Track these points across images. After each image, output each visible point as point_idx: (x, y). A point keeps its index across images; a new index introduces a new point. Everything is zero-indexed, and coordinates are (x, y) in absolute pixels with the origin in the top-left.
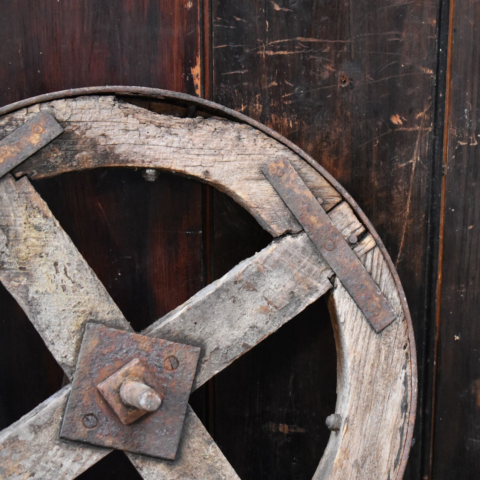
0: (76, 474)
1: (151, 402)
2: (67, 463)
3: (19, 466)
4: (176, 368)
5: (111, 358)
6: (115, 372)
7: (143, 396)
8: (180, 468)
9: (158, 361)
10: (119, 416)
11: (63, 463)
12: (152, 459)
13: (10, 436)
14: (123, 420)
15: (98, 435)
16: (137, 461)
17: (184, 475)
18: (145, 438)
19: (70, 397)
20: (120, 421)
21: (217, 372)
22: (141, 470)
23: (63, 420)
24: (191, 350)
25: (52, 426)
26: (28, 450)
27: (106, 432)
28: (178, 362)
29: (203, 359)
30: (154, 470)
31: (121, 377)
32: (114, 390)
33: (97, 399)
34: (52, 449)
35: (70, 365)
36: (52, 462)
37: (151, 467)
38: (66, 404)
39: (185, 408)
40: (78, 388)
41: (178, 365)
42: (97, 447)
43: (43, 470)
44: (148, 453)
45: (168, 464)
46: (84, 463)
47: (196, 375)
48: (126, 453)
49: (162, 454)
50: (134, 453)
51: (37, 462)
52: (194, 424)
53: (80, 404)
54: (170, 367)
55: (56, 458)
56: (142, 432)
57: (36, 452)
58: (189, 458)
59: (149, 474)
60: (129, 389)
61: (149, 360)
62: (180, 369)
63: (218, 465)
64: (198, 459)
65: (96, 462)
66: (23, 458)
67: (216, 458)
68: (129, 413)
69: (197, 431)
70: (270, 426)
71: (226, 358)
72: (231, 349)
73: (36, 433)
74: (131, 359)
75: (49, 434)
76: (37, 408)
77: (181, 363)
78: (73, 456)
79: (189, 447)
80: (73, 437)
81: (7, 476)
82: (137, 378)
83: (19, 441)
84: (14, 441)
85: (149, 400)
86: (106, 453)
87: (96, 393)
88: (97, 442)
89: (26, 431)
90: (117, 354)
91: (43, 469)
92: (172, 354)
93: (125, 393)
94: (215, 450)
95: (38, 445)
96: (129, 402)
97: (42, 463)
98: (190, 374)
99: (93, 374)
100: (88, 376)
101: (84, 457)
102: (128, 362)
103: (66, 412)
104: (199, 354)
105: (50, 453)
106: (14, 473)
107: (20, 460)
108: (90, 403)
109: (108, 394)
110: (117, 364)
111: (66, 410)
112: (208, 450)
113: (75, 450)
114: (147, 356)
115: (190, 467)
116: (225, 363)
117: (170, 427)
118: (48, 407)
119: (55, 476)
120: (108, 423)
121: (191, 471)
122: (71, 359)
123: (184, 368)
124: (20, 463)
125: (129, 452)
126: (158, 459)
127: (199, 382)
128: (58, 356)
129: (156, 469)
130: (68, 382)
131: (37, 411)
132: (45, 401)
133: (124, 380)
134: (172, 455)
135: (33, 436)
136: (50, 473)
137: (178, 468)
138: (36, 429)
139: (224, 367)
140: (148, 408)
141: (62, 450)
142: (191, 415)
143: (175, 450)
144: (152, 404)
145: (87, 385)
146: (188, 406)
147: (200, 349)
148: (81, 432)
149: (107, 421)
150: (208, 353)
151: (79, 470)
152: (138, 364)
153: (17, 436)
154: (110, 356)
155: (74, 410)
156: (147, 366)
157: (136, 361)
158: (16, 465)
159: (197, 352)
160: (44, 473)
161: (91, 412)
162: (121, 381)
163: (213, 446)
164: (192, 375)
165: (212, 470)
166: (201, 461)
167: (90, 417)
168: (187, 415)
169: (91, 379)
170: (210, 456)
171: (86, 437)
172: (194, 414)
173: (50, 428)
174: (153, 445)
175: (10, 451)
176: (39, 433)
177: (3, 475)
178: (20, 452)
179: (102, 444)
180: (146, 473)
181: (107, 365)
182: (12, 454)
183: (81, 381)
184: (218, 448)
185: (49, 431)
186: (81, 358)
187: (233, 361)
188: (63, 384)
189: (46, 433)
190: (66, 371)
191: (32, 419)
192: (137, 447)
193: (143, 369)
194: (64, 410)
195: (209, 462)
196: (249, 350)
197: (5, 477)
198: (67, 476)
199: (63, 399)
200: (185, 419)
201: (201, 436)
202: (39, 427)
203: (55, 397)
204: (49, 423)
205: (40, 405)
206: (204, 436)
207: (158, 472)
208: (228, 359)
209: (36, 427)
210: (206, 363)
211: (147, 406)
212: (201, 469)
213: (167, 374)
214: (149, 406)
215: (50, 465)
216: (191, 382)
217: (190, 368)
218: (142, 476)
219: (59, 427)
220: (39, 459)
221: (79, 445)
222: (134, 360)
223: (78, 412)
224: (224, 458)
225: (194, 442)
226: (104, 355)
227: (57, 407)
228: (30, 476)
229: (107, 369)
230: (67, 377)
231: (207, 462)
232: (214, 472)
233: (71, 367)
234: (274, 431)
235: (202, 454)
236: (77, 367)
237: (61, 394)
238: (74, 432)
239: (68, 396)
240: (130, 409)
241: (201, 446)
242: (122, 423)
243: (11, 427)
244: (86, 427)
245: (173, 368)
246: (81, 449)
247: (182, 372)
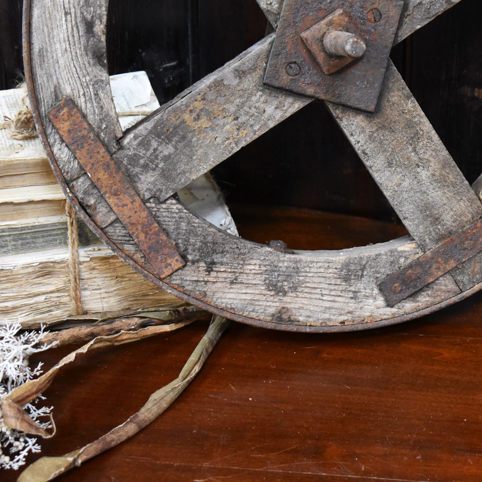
0: (278, 120)
1: (356, 48)
2: (270, 109)
3: (224, 109)
4: (379, 21)
5: (315, 8)
6: (319, 21)
7: (348, 42)
8: (379, 120)
9: (362, 12)
10: (322, 66)
11: (266, 109)
12: (352, 110)
13: (215, 80)
14: (325, 69)
15: (300, 84)
16: (338, 111)
17: (383, 127)
18: (345, 89)
19: (274, 44)
20: (322, 71)
21: (419, 27)
22: (341, 120)
23: (266, 66)
24: (394, 4)
25: (256, 73)
26: (233, 94)
27: (308, 81)
28: (381, 15)
29: (406, 14)
30: (354, 121)
31: (325, 27)
32: (318, 39)
33: (301, 47)
34: (255, 95)
35: (275, 12)
36: (255, 107)
37: (351, 118)
38: (270, 51)
39: (386, 61)
40: (282, 35)
41: (380, 19)
42: (298, 95)
43: (247, 115)
44: (349, 104)
45: (367, 116)
46: (286, 110)
47: (398, 28)
48: (327, 103)
49: (362, 106)
50: (334, 104)
51: (240, 107)
52: (394, 78)
53: (284, 51)
54: (373, 20)
55: (259, 103)
56: (343, 83)
57: (240, 96)
58: (388, 111)
59: (348, 125)
60: (333, 37)
61: (352, 12)
62: (382, 22)
63: (416, 119)
64: (396, 113)
65: (298, 110)
66: (228, 101)
67: (414, 113)
68: (332, 62)
69: (396, 85)
70: (466, 90)
71: (429, 13)
72: (434, 5)
73: (240, 78)
74: (334, 10)
75: (253, 80)
76: (241, 54)
77: (383, 16)
78: (276, 102)
79: (388, 101)
80: (277, 84)
81: (212, 118)
82: (341, 28)
83: (224, 85)
84: (219, 84)
85: (354, 46)
86: (307, 102)
87: (299, 40)
88: (299, 90)
89: (231, 76)
90: (321, 4)
91: (247, 113)
92: (375, 6)
93: (328, 41)
94: (413, 104)
95: (242, 90)
96: (333, 51)
97: (245, 108)
98: (392, 27)
99: (297, 23)
100: (292, 24)
101: (285, 104)
102: (332, 12)
103: (269, 60)
104: (402, 7)
105: (254, 99)
106: (219, 115)
107: (225, 104)
108: (293, 51)
109: (311, 43)
110: (321, 15)
111: (270, 57)
112: (407, 105)
113: (278, 97)
114: (351, 7)
115: (389, 120)
116: (428, 18)
117: (371, 79)
118: (253, 53)
119: (258, 122)
120: (310, 72)
121: (389, 125)
122: (276, 6)
123: (387, 21)
124: (225, 107)
125: (330, 102)
126: (358, 111)
127: (401, 36)
128: (263, 3)
129: (356, 121)
130: (272, 30)
131: (242, 57)
132: (249, 49)
133: (328, 30)
134: (372, 107)
135: (237, 80)
136: (253, 118)
137: (377, 120)
138: (240, 74)
139: (426, 22)
140: (353, 54)
141: (265, 96)
142: (392, 69)
143: (375, 102)
144: (357, 50)
145: (291, 33)
146: (389, 60)
147: (403, 2)
148: (284, 79)
149: (310, 70)
150: (411, 8)
151: (281, 117)
152: (342, 14)
153: (222, 80)
154: (314, 6)
155: (277, 58)
156: (350, 17)
157: (339, 11)
158: (221, 108)
159: (400, 5)
160: (247, 117)
161: (294, 60)
162: (325, 30)
163: (412, 101)
164: (394, 28)
165: (410, 125)
166: (400, 115)
167: (293, 65)
168: (388, 68)
169: (294, 28)
170: (409, 111)
171: (289, 84)
172: (395, 68)
173: (254, 74)
174: (353, 96)
175: (215, 94)
176: (243, 78)
177: (208, 118)
178: (225, 95)
179: (303, 92)
180: (346, 123)
181: (311, 14)
182: (217, 97)
183: (285, 29)
184: (416, 103)
185: (253, 77)
186: (286, 6)
187: (435, 17)
188: (266, 33)
189: (250, 79)
190: (271, 18)
191: (236, 64)
192: (338, 97)
193: (347, 19)
194: (268, 57)
195: (408, 117)
196: (451, 6)
197: (210, 119)
198: (270, 122)
199: (267, 46)
200: (386, 72)
201: (401, 90)
202: (244, 72)
203: (259, 44)
204: (253, 69)
205: (244, 52)
206: (404, 91)
207: (357, 123)
208: (431, 15)
209: (241, 72)
210: (408, 17)
211: (352, 52)
212: (399, 122)
213: (370, 26)
214: (354, 52)
215: (253, 110)
216: (393, 36)
217: (393, 22)
218: (342, 127)
219: (262, 73)
220: (243, 103)
221: (281, 92)
222: (338, 10)
223: (282, 60)
224: (423, 113)
225: (393, 96)
226: (308, 4)
227: (261, 54)
228: (234, 120)
229: (311, 18)
230: (271, 25)
231: (406, 116)
232: (412, 127)
233: (275, 15)
234: (469, 95)
235: (401, 108)
236: (282, 15)
237: (266, 41)
238: (277, 79)
239: (272, 43)
240: (333, 59)
241: (400, 101)
242: (324, 72)
243: (216, 72)
244: (288, 74)
245: (375, 21)
246: (283, 96)
247: (385, 25)
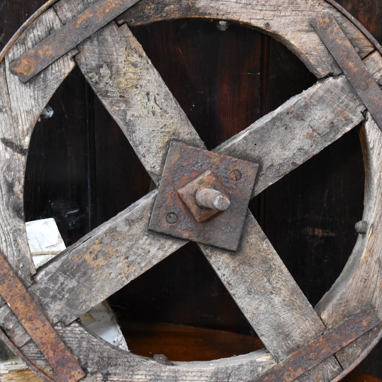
0: (160, 259)
1: (222, 203)
2: (153, 250)
3: (117, 251)
4: (239, 179)
5: (189, 170)
6: (192, 180)
7: (216, 198)
8: (240, 258)
9: (226, 173)
10: (195, 215)
11: (150, 250)
12: (218, 250)
13: (110, 227)
14: (197, 218)
15: (178, 230)
16: (207, 251)
17: (244, 263)
18: (213, 233)
19: (156, 199)
20: (195, 219)
21: (271, 184)
22: (210, 258)
23: (151, 216)
24: (251, 166)
25: (143, 221)
26: (124, 238)
27: (184, 227)
28: (241, 175)
29: (261, 174)
30: (220, 258)
31: (197, 185)
32: (191, 195)
33: (178, 201)
34: (142, 239)
35: (157, 173)
36: (142, 249)
37: (218, 256)
38: (153, 204)
39: (246, 211)
40: (163, 192)
41: (241, 177)
42: (176, 238)
43: (135, 255)
44: (217, 245)
45: (231, 254)
46: (166, 250)
47: (255, 185)
48: (199, 245)
49: (227, 246)
50: (205, 245)
51: (130, 248)
52: (252, 223)
53: (164, 204)
54: (235, 179)
55: (145, 245)
56: (212, 228)
57: (130, 240)
58: (248, 250)
59: (216, 261)
60: (204, 193)
61: (218, 172)
62: (242, 180)
63: (270, 256)
64: (254, 251)
65: (176, 250)
66: (120, 244)
67: (268, 251)
68: (202, 213)
69: (254, 230)
70: (308, 229)
71: (278, 173)
72: (283, 166)
73: (130, 226)
74: (204, 171)
75: (140, 227)
76: (130, 206)
77: (243, 176)
78: (158, 245)
79: (248, 242)
80: (159, 230)
81: (108, 258)
82: (210, 186)
83: (117, 232)
84: (113, 231)
85: (221, 201)
86: (183, 244)
87: (177, 196)
88: (177, 235)
89: (122, 224)
90: (194, 166)
91: (135, 254)
92: (236, 168)
93: (200, 196)
94: (267, 245)
95: (131, 235)
96: (203, 204)
97: (134, 249)
98: (250, 184)
99: (175, 182)
100: (171, 183)
101: (166, 246)
102: (202, 173)
103: (153, 211)
104: (257, 169)
105: (141, 242)
106: (113, 255)
107: (118, 246)
108: (172, 204)
109: (186, 197)
110: (194, 175)
111: (154, 209)
112: (262, 245)
113: (160, 240)
114: (217, 169)
115: (248, 258)
116: (278, 176)
117: (234, 225)
118: (140, 206)
119: (144, 260)
120: (185, 220)
121: (248, 261)
122: (158, 169)
123: (246, 179)
124: (118, 248)
125: (201, 243)
126: (224, 250)
127: (257, 191)
128: (148, 166)
129: (222, 258)
130: (155, 187)
131: (131, 209)
132: (137, 202)
133: (199, 187)
134: (234, 247)
135: (128, 228)
136: (140, 257)
137: (238, 257)
138: (130, 222)
139: (277, 180)
140: (220, 208)
141: (150, 239)
142: (250, 217)
143: (237, 243)
144: (223, 205)
145: (171, 190)
146: (247, 210)
147: (258, 165)
148: (165, 226)
149: (185, 219)
150: (264, 168)
151: (163, 256)
152: (210, 175)
153: (116, 227)
154: (188, 168)
155: (159, 210)
156: (217, 177)
157: (208, 172)
158: (114, 250)
159: (256, 167)
160: (136, 257)
161: (172, 211)
162: (197, 187)
163: (266, 242)
164: (252, 185)
165: (265, 261)
166: (257, 253)
167: (172, 215)
168: (247, 216)
169: (173, 185)
170: (264, 250)
171: (169, 230)
172: (252, 216)
173: (141, 223)
174: (220, 239)
175: (110, 239)
176: (132, 225)
177: (105, 258)
178: (118, 240)
179: (180, 236)
180: (214, 260)
181: (186, 174)
182: (111, 241)
183: (165, 186)
184: (270, 243)
185: (140, 225)
186: (166, 168)
187: (284, 175)
188: (150, 189)
189: (138, 226)
190: (154, 178)
191: (127, 215)
192: (208, 240)
193: (214, 179)
194: (152, 209)
195: (263, 254)
196: (296, 167)
197: (106, 259)
198: (153, 260)
199: (151, 200)
200: (245, 219)
201: (257, 233)
202: (133, 221)
203: (145, 199)
204: (140, 218)
205: (133, 205)
206: (260, 234)
207: (223, 260)
208: (280, 174)
209: (131, 221)
210: (262, 176)
211: (219, 206)
212: (256, 259)
213: (232, 184)
214: (221, 207)
215: (140, 251)
216: (251, 191)
217: (250, 180)
218: (211, 263)
219: (147, 222)
220: (132, 246)
221: (163, 236)
222: (207, 171)
223: (163, 211)
224: (275, 251)
225: (251, 238)
226: (183, 167)
227: (147, 206)
228: (125, 259)
229: (186, 178)
230: (154, 182)
231: (262, 254)
232: (267, 262)
233: (158, 175)
234: (311, 234)
235: (258, 248)
236: (163, 176)
237: (150, 196)
238: (160, 226)
239: (155, 198)
240: (203, 210)
241: (257, 242)
242: (196, 221)
243: (110, 221)
244: (168, 222)
245: (237, 179)
246: (164, 240)
247: (244, 182)
